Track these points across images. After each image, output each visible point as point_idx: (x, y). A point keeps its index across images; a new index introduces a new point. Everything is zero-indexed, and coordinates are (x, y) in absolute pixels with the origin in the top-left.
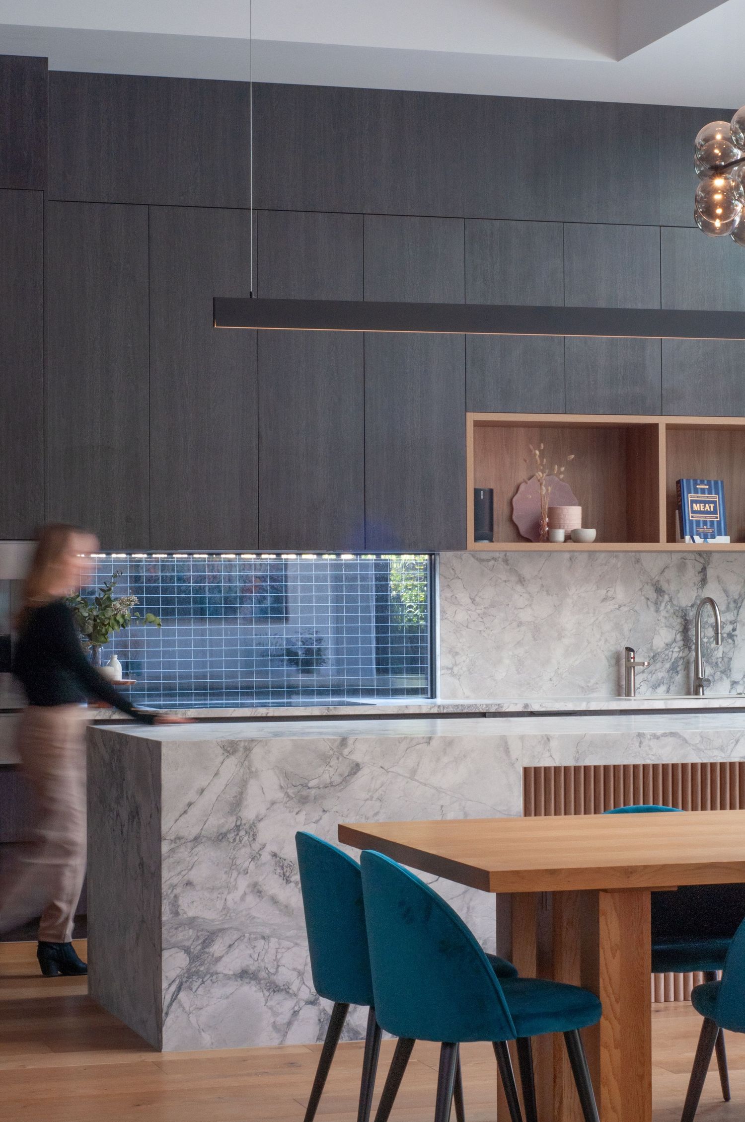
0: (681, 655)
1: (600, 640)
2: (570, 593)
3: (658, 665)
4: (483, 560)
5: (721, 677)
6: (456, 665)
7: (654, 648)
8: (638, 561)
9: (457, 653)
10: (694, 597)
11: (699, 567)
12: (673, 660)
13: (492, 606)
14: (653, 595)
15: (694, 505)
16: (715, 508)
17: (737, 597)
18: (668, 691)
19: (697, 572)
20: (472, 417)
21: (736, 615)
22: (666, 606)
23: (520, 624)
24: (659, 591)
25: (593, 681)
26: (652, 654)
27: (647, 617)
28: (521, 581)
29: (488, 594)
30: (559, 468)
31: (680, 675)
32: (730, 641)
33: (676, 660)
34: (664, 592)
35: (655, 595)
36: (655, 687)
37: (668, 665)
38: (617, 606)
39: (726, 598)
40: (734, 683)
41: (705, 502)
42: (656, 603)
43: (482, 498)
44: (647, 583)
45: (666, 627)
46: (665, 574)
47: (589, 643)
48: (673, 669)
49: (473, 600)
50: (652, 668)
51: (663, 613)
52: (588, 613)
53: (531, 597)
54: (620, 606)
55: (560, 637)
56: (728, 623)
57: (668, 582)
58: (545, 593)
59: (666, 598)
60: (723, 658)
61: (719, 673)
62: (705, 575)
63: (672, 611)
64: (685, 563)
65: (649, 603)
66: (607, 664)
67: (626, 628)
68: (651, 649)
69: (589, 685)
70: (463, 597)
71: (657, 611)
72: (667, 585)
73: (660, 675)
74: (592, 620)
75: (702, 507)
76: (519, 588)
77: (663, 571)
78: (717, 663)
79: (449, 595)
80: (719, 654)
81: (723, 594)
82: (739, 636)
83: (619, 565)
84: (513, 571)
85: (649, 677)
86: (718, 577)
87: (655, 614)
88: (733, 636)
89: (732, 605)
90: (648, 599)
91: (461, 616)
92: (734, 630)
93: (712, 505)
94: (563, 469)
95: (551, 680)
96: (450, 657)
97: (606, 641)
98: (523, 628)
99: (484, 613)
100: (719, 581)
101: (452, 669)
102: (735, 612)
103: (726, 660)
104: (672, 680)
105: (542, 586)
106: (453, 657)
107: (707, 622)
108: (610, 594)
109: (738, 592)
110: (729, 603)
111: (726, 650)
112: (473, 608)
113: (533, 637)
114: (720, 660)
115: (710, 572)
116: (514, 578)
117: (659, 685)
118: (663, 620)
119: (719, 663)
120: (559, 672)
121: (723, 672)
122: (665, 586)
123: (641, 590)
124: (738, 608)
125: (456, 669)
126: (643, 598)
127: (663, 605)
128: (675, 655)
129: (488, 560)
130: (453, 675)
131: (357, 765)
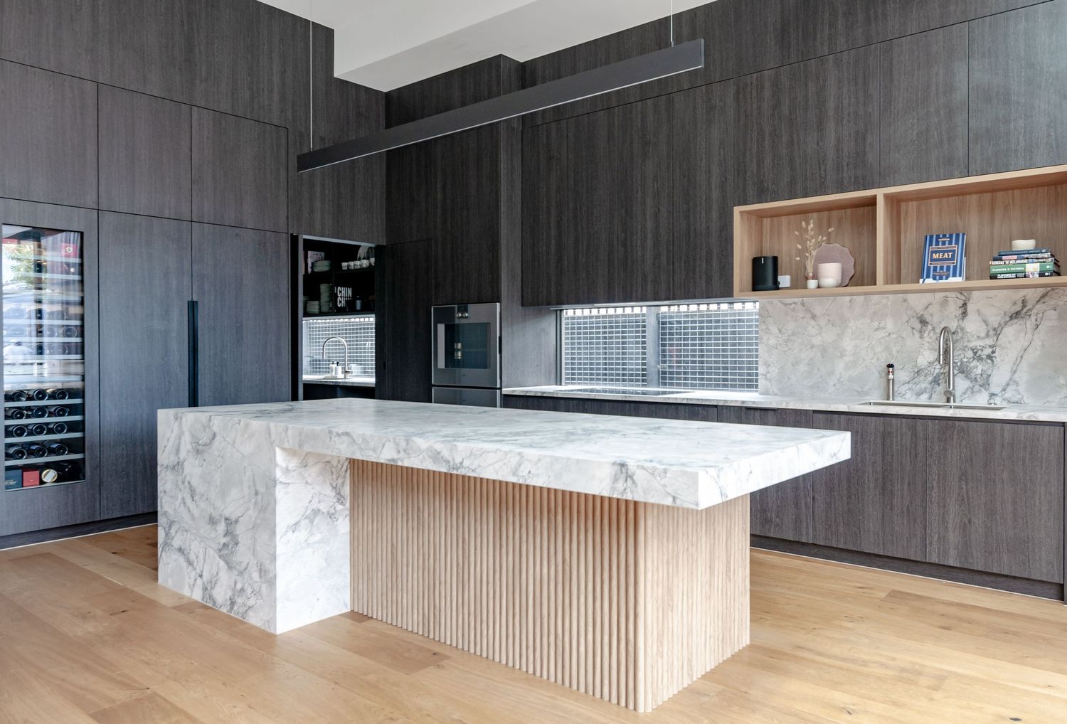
0: (942, 371)
1: (873, 358)
2: (850, 325)
3: (922, 378)
4: (787, 304)
5: (980, 390)
6: (768, 372)
7: (918, 365)
8: (905, 300)
9: (769, 365)
10: (955, 327)
11: (961, 303)
12: (935, 375)
13: (793, 334)
14: (918, 326)
15: (934, 255)
16: (953, 256)
17: (997, 327)
18: (930, 398)
19: (958, 307)
20: (737, 210)
21: (995, 340)
22: (929, 333)
23: (812, 347)
24: (923, 322)
25: (866, 388)
26: (916, 370)
27: (912, 341)
28: (814, 317)
29: (791, 326)
30: (822, 237)
31: (940, 387)
32: (989, 361)
33: (938, 375)
34: (927, 323)
35: (920, 326)
36: (919, 394)
37: (930, 379)
38: (887, 334)
39: (986, 327)
40: (992, 395)
41: (944, 252)
42: (921, 332)
43: (763, 262)
44: (913, 317)
45: (929, 349)
46: (928, 309)
47: (864, 360)
48: (936, 381)
49: (780, 331)
50: (916, 380)
51: (927, 339)
52: (863, 339)
53: (821, 328)
54: (890, 334)
55: (842, 356)
56: (988, 347)
57: (931, 315)
58: (831, 325)
59: (930, 327)
60: (981, 375)
61: (977, 387)
62: (966, 309)
63: (935, 337)
64: (947, 301)
65: (914, 331)
66: (879, 376)
67: (894, 350)
68: (916, 366)
69: (864, 390)
70: (774, 329)
71: (921, 337)
72: (930, 318)
73: (923, 386)
74: (867, 344)
75: (941, 256)
76: (812, 322)
77: (927, 307)
78: (976, 378)
79: (765, 328)
80: (979, 371)
81: (984, 324)
82: (998, 358)
83: (889, 304)
84: (808, 310)
85: (914, 386)
86: (978, 311)
87: (919, 340)
88: (992, 357)
89: (992, 333)
90: (913, 328)
91: (772, 341)
92: (993, 352)
93: (950, 254)
94: (824, 238)
95: (834, 385)
96: (765, 367)
97: (878, 359)
98: (815, 349)
99: (788, 339)
100: (979, 314)
101: (766, 375)
102: (995, 338)
103: (985, 376)
104: (934, 390)
105: (829, 320)
106: (767, 367)
107: (966, 346)
108: (881, 325)
109: (998, 322)
110: (988, 331)
111: (985, 368)
112: (780, 336)
113: (822, 355)
114: (979, 376)
115: (970, 307)
116: (808, 316)
117: (922, 393)
118: (926, 344)
119: (978, 378)
120: (841, 380)
121: (981, 386)
122: (928, 319)
123: (907, 322)
124: (997, 335)
125: (768, 376)
126: (909, 328)
127: (927, 333)
128: (937, 371)
129: (791, 304)
130: (766, 379)
131: (215, 434)
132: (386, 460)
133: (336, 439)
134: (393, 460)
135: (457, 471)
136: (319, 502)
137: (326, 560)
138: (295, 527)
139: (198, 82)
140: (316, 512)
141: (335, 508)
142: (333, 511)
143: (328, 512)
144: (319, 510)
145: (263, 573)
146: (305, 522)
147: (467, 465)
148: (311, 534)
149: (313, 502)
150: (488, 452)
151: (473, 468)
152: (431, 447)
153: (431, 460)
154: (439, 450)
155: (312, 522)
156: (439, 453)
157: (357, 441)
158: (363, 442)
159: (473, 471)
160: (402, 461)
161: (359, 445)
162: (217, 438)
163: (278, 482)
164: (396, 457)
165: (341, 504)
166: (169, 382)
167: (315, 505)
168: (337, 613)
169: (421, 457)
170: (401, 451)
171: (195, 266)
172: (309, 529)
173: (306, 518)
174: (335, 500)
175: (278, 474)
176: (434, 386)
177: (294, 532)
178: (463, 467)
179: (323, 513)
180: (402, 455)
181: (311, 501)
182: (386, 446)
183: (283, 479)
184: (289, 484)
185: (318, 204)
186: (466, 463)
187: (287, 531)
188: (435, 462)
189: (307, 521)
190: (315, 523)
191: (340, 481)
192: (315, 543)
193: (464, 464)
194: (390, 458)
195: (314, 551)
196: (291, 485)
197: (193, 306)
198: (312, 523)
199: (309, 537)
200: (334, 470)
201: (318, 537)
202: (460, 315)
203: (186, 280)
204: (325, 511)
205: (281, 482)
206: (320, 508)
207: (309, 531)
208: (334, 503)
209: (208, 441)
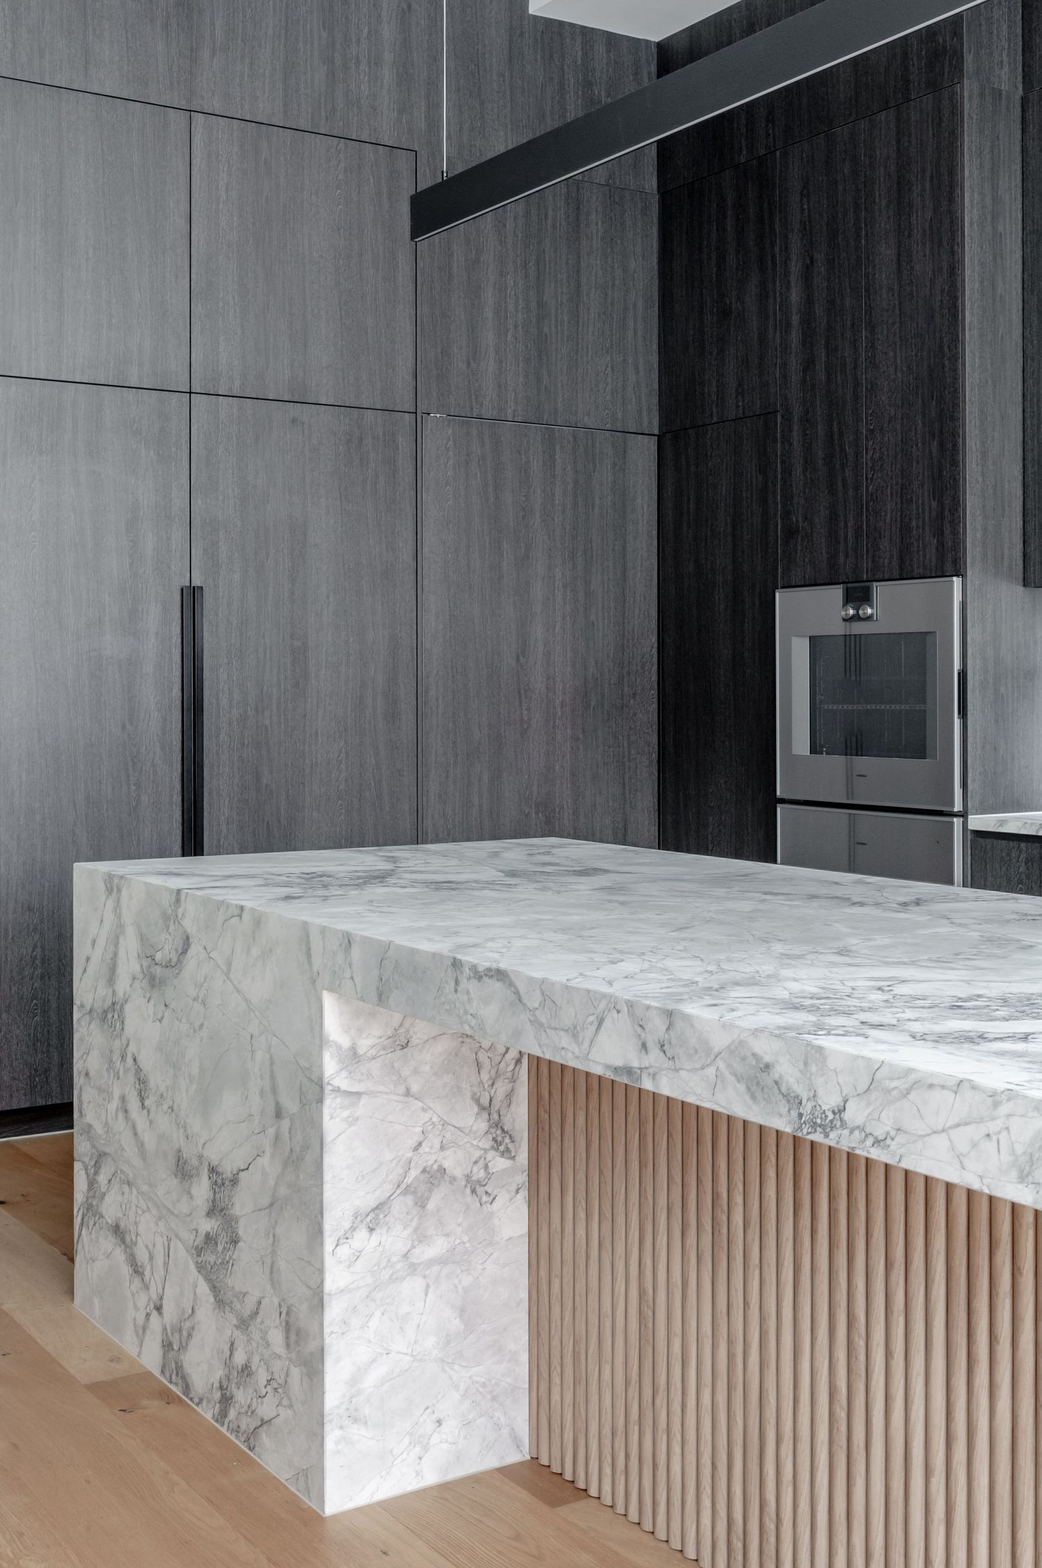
131: (188, 938)
132: (608, 1067)
133: (472, 986)
134: (629, 1071)
135: (827, 1135)
136: (442, 1148)
137: (462, 1311)
138: (374, 1218)
139: (206, 53)
140: (435, 1176)
141: (486, 1167)
142: (482, 1174)
143: (468, 1177)
144: (443, 1171)
145: (293, 1337)
146: (402, 1205)
147: (859, 1121)
148: (421, 1237)
149: (425, 1148)
150: (931, 1086)
151: (879, 1133)
152: (742, 1043)
153: (742, 1088)
154: (767, 1058)
155: (421, 1203)
156: (767, 1067)
157: (525, 1000)
158: (543, 1004)
159: (877, 1142)
160: (654, 1076)
161: (533, 1011)
162: (192, 951)
163: (328, 1089)
164: (635, 1064)
165: (502, 1155)
166: (138, 785)
167: (430, 1156)
168: (491, 1462)
169: (711, 1071)
170: (650, 1045)
171: (198, 503)
172: (414, 1224)
173: (406, 1192)
174: (487, 1143)
175: (330, 1066)
176: (783, 801)
177: (371, 1230)
178: (844, 1124)
179: (453, 1179)
180: (654, 1058)
181: (420, 1144)
182: (607, 1023)
183: (342, 1082)
184: (358, 1094)
185: (489, 338)
186: (855, 1114)
187: (353, 1229)
188: (753, 1097)
189: (409, 1200)
190: (431, 1206)
191: (501, 1089)
192: (431, 1262)
193: (847, 1116)
194: (619, 1063)
195: (428, 1286)
196: (364, 1099)
197: (192, 598)
198: (423, 1207)
199: (413, 1247)
200: (483, 1057)
201: (438, 1247)
202: (851, 612)
203: (178, 534)
204: (458, 1173)
205: (337, 1090)
206: (446, 1164)
207: (416, 1229)
208: (485, 1150)
209: (174, 957)
